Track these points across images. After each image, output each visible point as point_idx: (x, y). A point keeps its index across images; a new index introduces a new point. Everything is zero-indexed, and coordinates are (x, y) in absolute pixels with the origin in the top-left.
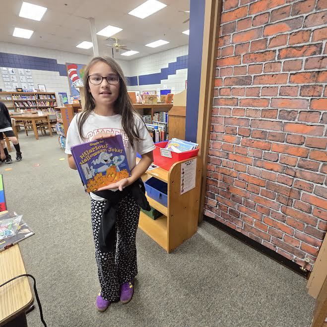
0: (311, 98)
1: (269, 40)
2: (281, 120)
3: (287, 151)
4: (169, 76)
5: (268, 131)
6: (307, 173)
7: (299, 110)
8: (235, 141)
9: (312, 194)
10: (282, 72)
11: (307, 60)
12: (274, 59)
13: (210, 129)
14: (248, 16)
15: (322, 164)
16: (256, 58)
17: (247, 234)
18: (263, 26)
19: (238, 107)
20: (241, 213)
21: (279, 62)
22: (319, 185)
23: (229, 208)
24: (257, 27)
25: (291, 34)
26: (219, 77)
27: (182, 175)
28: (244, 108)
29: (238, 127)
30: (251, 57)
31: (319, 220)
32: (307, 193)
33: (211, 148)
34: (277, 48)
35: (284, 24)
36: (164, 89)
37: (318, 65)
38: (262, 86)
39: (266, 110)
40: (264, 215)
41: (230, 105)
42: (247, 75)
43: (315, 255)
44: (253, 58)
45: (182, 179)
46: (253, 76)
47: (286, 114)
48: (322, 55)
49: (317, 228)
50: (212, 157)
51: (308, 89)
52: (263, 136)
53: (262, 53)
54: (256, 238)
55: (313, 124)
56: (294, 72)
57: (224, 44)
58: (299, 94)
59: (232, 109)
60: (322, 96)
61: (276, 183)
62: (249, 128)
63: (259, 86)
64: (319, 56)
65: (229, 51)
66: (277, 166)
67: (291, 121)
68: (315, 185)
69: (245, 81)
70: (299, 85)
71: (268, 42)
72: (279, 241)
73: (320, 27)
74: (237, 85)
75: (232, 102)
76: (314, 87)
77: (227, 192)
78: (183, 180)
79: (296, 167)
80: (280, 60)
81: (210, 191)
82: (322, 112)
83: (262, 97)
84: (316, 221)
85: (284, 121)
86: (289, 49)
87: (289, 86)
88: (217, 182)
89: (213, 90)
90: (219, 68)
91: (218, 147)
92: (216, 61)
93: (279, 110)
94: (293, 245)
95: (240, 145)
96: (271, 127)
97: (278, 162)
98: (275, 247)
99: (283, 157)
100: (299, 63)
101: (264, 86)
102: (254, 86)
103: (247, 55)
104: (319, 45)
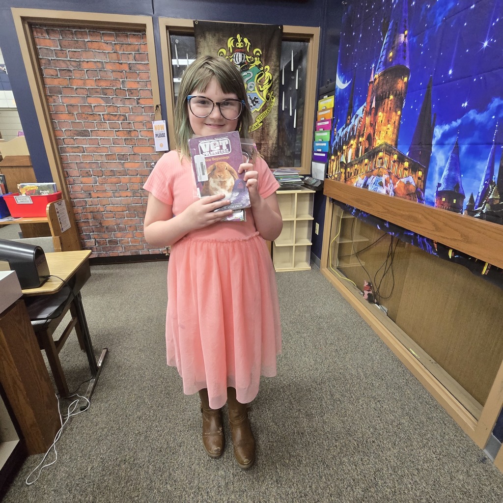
0: (132, 146)
2: (120, 161)
3: (132, 181)
5: (115, 169)
7: (129, 154)
8: (93, 182)
10: (109, 129)
11: (121, 123)
12: (101, 120)
13: (65, 175)
14: (69, 86)
16: (87, 118)
17: (128, 254)
18: (86, 96)
19: (85, 154)
20: (118, 239)
21: (105, 122)
23: (107, 240)
24: (81, 96)
25: (106, 106)
26: (58, 129)
27: (58, 215)
28: (91, 154)
29: (91, 170)
30: (83, 116)
33: (72, 192)
35: (100, 99)
37: (128, 126)
38: (99, 138)
39: (108, 155)
40: (134, 232)
41: (78, 153)
42: (85, 129)
44: (86, 117)
45: (58, 218)
46: (89, 130)
47: (122, 157)
48: (128, 121)
50: (75, 200)
51: (128, 141)
52: (112, 174)
53: (91, 114)
54: (135, 252)
55: (138, 162)
56: (117, 130)
57: (55, 102)
58: (124, 143)
59: (81, 155)
60: (137, 145)
61: (133, 205)
62: (100, 169)
63: (97, 138)
65: (61, 109)
66: (129, 193)
67: (126, 161)
69: (84, 133)
70: (123, 138)
71: (93, 107)
73: (121, 106)
74: (78, 136)
75: (78, 150)
76: (131, 139)
77: (101, 227)
78: (60, 219)
79: (140, 190)
81: (84, 234)
82: (140, 154)
83: (102, 146)
85: (122, 161)
86: (109, 115)
87: (117, 139)
88: (88, 222)
89: (56, 139)
90: (57, 121)
91: (78, 190)
92: (50, 115)
93: (116, 154)
95: (98, 184)
96: (115, 166)
97: (129, 190)
98: (148, 251)
99: (130, 185)
100: (118, 125)
101: (101, 138)
102: (92, 138)
103: (80, 114)
104: (125, 116)
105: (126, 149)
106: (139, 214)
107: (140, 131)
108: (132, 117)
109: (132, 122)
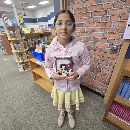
0: (104, 33)
1: (87, 7)
2: (93, 42)
3: (96, 54)
4: (51, 18)
5: (89, 46)
6: (103, 62)
7: (100, 38)
9: (105, 70)
10: (93, 22)
11: (102, 17)
12: (90, 16)
15: (108, 58)
16: (83, 16)
18: (85, 1)
19: (77, 36)
21: (92, 18)
22: (107, 66)
24: (82, 1)
25: (96, 5)
28: (80, 36)
30: (81, 15)
31: (107, 78)
32: (103, 69)
34: (91, 12)
36: (50, 24)
37: (106, 19)
38: (86, 27)
39: (88, 37)
40: (89, 78)
42: (80, 22)
43: (106, 90)
46: (82, 23)
47: (95, 39)
48: (107, 16)
49: (106, 81)
51: (102, 29)
53: (85, 13)
55: (105, 43)
56: (97, 22)
57: (69, 9)
58: (99, 31)
60: (107, 33)
61: (93, 66)
64: (106, 16)
66: (93, 60)
67: (97, 42)
68: (106, 66)
69: (79, 25)
70: (99, 27)
71: (87, 8)
72: (94, 87)
73: (106, 3)
75: (75, 34)
76: (105, 28)
79: (99, 60)
80: (92, 17)
82: (108, 39)
83: (86, 32)
84: (106, 79)
85: (94, 42)
86: (95, 12)
87: (96, 28)
93: (93, 37)
94: (99, 87)
97: (93, 58)
98: (93, 88)
99: (95, 56)
100: (99, 18)
101: (87, 27)
102: (83, 27)
103: (79, 14)
104: (106, 11)
105: (99, 35)
106: (94, 71)
107: (114, 22)
108: (112, 12)
109: (110, 16)
